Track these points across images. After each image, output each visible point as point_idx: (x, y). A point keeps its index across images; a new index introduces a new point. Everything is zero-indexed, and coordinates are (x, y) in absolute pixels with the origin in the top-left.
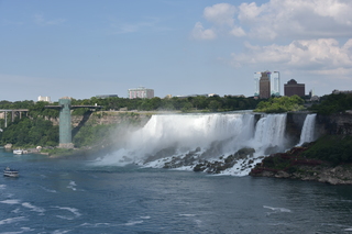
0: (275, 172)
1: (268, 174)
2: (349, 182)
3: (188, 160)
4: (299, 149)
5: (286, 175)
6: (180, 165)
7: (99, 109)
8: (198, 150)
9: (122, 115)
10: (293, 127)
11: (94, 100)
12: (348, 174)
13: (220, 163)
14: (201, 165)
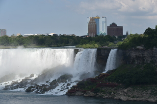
0: (85, 92)
1: (79, 93)
2: (135, 99)
4: (104, 75)
5: (92, 94)
6: (17, 87)
8: (32, 76)
10: (101, 58)
12: (136, 93)
13: (46, 85)
14: (32, 87)
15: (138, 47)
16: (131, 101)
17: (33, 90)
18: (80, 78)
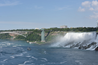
3: (77, 46)
6: (75, 47)
7: (52, 31)
9: (58, 33)
11: (51, 29)
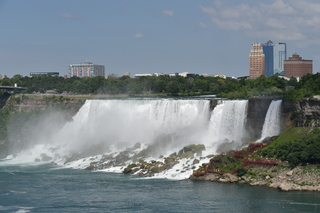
0: (221, 175)
1: (212, 177)
2: (305, 188)
4: (258, 146)
5: (233, 178)
7: (18, 91)
10: (255, 117)
12: (308, 178)
13: (159, 163)
14: (134, 165)
15: (315, 97)
16: (298, 190)
17: (136, 170)
18: (218, 151)
